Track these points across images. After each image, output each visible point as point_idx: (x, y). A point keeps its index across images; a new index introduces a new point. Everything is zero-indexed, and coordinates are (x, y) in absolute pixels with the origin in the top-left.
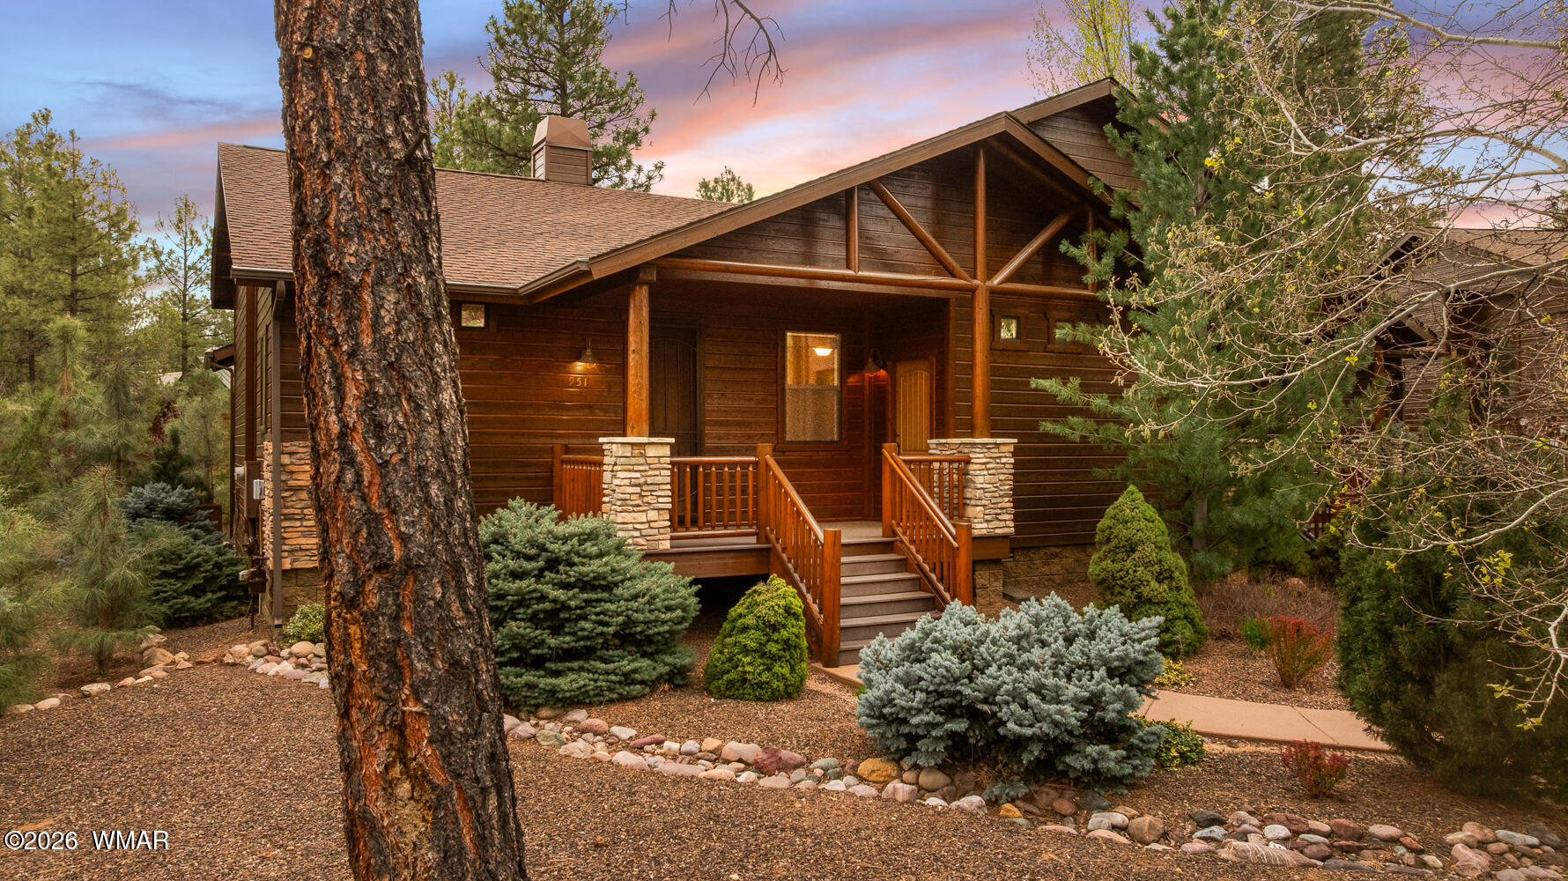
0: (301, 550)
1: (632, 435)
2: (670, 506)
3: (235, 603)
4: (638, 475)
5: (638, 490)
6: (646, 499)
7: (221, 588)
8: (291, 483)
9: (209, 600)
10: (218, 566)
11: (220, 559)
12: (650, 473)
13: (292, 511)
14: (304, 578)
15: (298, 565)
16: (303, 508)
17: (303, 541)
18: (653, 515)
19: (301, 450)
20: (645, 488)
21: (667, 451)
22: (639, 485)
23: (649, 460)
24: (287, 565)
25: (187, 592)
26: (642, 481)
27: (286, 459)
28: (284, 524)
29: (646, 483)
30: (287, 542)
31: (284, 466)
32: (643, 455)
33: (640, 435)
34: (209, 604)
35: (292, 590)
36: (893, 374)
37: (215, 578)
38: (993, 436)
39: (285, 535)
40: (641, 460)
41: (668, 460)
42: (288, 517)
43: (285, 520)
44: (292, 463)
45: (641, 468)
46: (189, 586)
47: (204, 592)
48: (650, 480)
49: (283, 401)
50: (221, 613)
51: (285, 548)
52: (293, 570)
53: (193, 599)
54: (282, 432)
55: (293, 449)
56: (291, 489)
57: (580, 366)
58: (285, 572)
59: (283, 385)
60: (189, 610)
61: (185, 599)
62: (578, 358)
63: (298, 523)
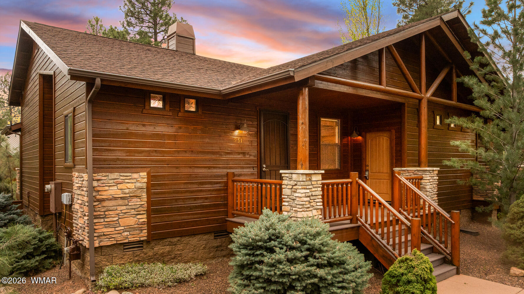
0: (104, 235)
1: (302, 169)
2: (322, 207)
3: (51, 260)
4: (308, 191)
5: (308, 199)
6: (312, 204)
7: (43, 253)
8: (98, 197)
9: (37, 261)
10: (41, 240)
11: (41, 236)
12: (313, 189)
13: (99, 213)
14: (105, 251)
15: (102, 244)
16: (105, 212)
17: (105, 230)
18: (315, 212)
19: (103, 178)
20: (312, 198)
21: (320, 177)
22: (309, 197)
23: (313, 183)
24: (97, 245)
25: (24, 258)
26: (310, 194)
27: (95, 184)
28: (95, 221)
29: (312, 196)
30: (96, 231)
31: (94, 187)
32: (310, 180)
33: (306, 169)
34: (37, 263)
35: (99, 259)
36: (364, 137)
37: (39, 247)
38: (429, 166)
39: (95, 227)
40: (309, 183)
41: (320, 182)
42: (96, 217)
43: (95, 218)
44: (99, 186)
45: (310, 187)
46: (24, 254)
47: (34, 257)
48: (314, 194)
49: (94, 150)
50: (44, 267)
51: (95, 234)
52: (101, 247)
53: (28, 261)
54: (94, 167)
55: (99, 178)
56: (98, 200)
57: (237, 132)
58: (96, 248)
59: (93, 140)
60: (25, 268)
61: (24, 262)
62: (238, 128)
63: (102, 220)
